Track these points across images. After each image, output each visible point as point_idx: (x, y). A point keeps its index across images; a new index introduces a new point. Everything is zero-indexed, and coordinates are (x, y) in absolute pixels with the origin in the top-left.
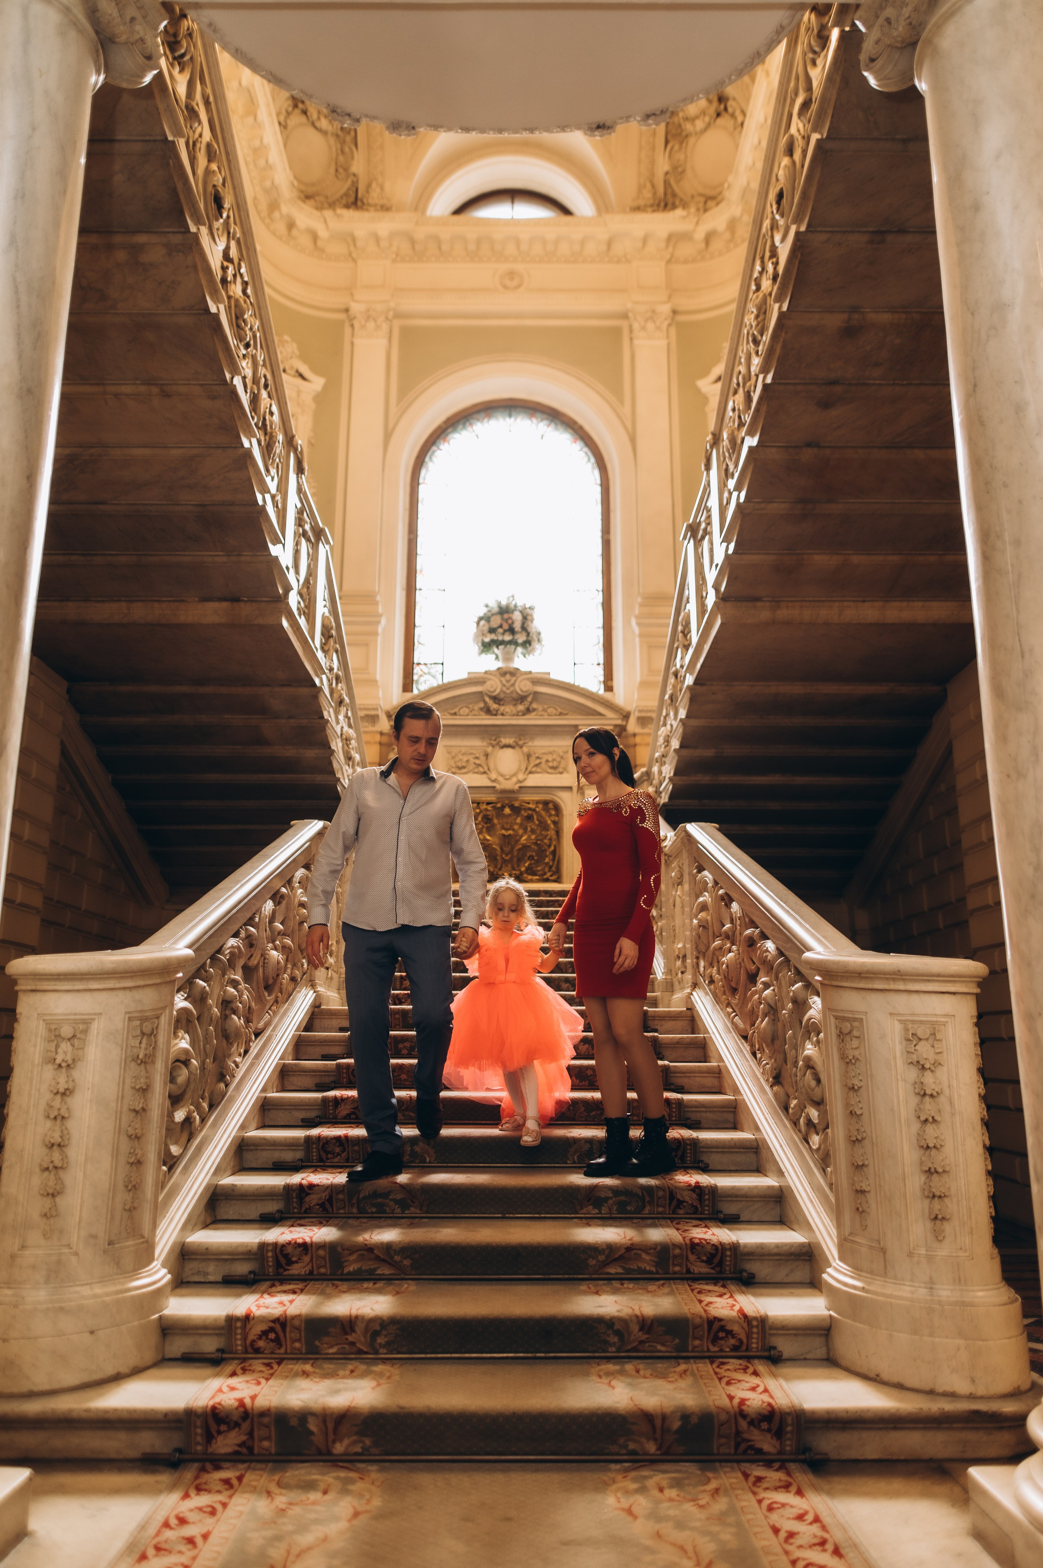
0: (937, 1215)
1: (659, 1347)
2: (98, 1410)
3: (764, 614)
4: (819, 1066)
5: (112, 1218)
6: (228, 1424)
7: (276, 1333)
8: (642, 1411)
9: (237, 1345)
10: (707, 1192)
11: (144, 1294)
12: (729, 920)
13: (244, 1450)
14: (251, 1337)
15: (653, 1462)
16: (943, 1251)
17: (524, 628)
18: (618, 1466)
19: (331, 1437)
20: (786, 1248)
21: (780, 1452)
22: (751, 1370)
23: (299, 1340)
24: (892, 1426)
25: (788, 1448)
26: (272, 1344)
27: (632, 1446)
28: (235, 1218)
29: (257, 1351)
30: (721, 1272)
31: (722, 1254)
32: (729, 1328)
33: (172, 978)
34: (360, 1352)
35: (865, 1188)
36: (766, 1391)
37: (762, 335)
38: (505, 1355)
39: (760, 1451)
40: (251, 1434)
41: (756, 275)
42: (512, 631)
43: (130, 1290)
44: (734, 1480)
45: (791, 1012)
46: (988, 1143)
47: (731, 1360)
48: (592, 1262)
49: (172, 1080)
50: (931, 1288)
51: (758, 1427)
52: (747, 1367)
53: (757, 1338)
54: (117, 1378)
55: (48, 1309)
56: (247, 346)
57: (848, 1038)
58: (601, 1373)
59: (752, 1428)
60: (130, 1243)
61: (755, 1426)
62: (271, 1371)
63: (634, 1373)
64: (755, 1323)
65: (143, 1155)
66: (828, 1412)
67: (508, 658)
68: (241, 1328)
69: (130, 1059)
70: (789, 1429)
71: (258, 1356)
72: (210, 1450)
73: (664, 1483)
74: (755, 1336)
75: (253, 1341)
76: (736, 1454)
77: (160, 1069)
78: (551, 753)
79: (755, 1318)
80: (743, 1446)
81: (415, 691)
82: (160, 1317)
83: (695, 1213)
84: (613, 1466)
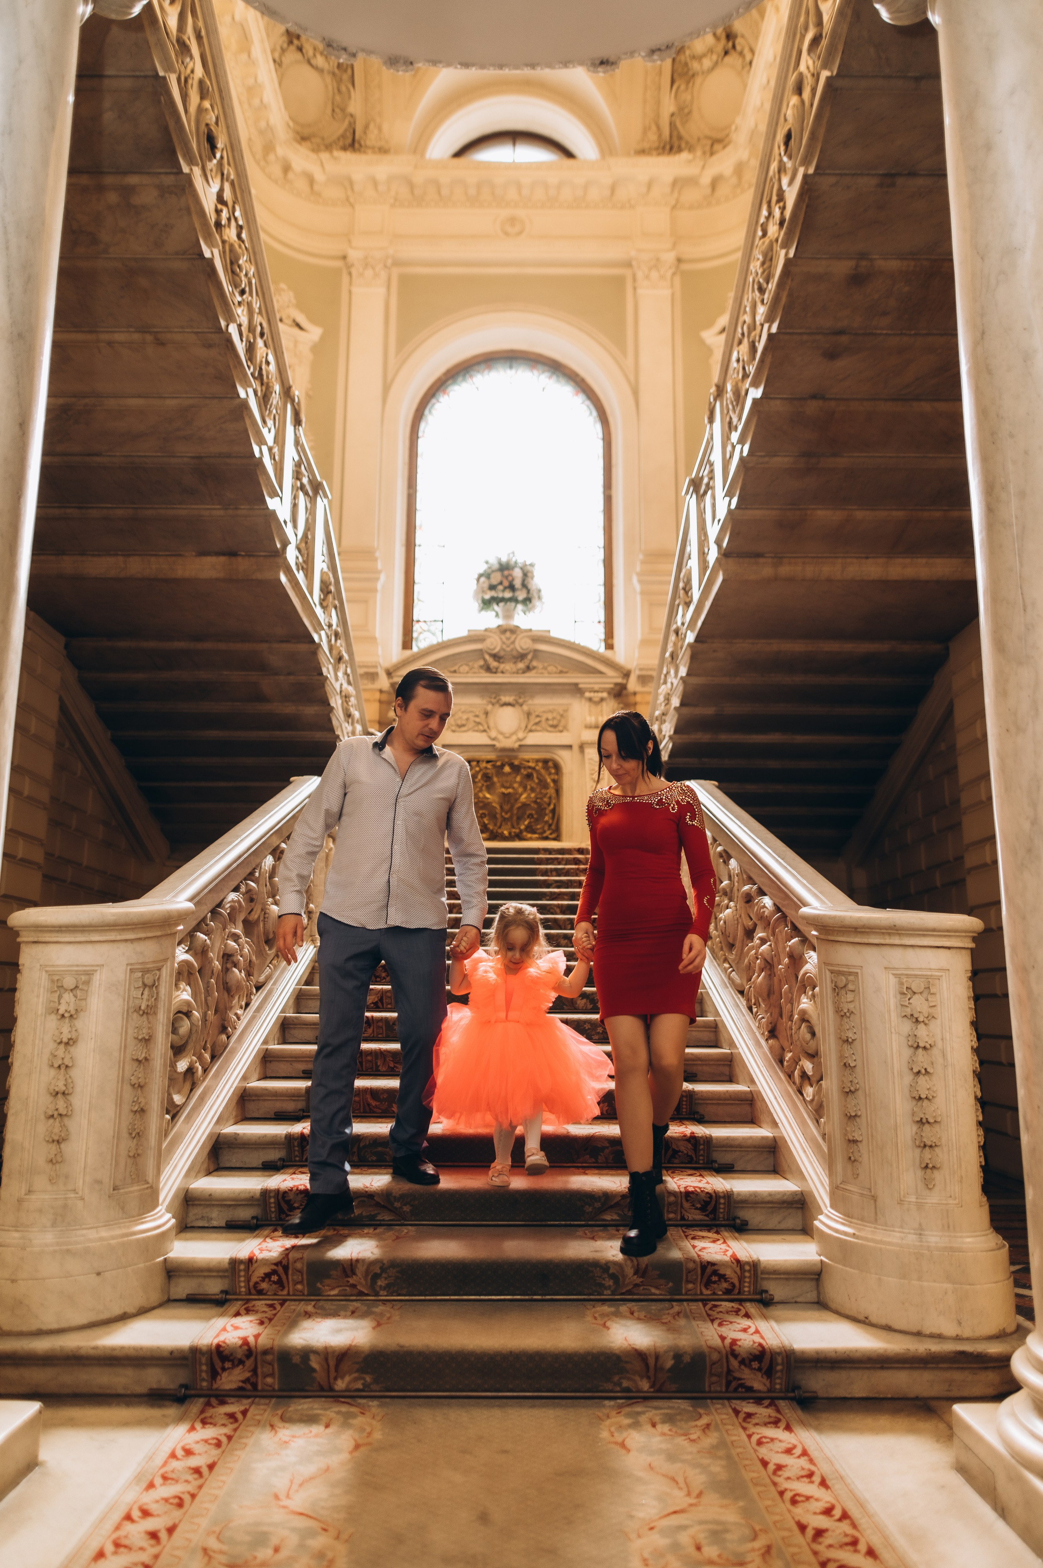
0: (927, 1164)
1: (653, 1290)
2: (105, 1347)
3: (766, 570)
4: (814, 1020)
5: (117, 1163)
6: (232, 1361)
7: (279, 1275)
8: (636, 1350)
9: (240, 1287)
10: (702, 1142)
11: (149, 1237)
12: (727, 877)
13: (249, 1387)
14: (254, 1279)
15: (646, 1399)
16: (933, 1199)
17: (524, 585)
18: (612, 1403)
19: (333, 1374)
20: (778, 1197)
21: (769, 1391)
22: (743, 1312)
23: (301, 1282)
24: (879, 1366)
25: (778, 1387)
26: (274, 1286)
27: (625, 1384)
28: (238, 1166)
29: (260, 1292)
30: (714, 1219)
31: (716, 1201)
32: (721, 1272)
33: (173, 931)
34: (361, 1293)
35: (857, 1138)
36: (757, 1331)
37: (768, 283)
38: (502, 1297)
39: (750, 1389)
40: (255, 1371)
41: (762, 220)
42: (512, 587)
43: (135, 1233)
44: (724, 1416)
45: (788, 967)
46: (979, 1094)
47: (723, 1303)
48: (589, 1209)
49: (174, 1031)
50: (920, 1234)
51: (749, 1366)
52: (739, 1310)
53: (750, 1282)
54: (124, 1318)
55: (55, 1251)
56: (242, 292)
57: (843, 992)
58: (596, 1315)
59: (743, 1367)
60: (135, 1188)
61: (746, 1366)
62: (274, 1312)
63: (628, 1314)
64: (747, 1268)
65: (146, 1103)
66: (817, 1352)
67: (508, 616)
68: (244, 1270)
69: (132, 1010)
70: (779, 1368)
71: (261, 1297)
72: (215, 1386)
73: (657, 1419)
74: (747, 1280)
75: (256, 1283)
76: (727, 1391)
77: (162, 1020)
78: (551, 711)
79: (748, 1263)
80: (734, 1384)
81: (415, 649)
82: (165, 1259)
83: (690, 1162)
84: (607, 1402)
